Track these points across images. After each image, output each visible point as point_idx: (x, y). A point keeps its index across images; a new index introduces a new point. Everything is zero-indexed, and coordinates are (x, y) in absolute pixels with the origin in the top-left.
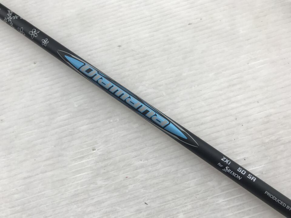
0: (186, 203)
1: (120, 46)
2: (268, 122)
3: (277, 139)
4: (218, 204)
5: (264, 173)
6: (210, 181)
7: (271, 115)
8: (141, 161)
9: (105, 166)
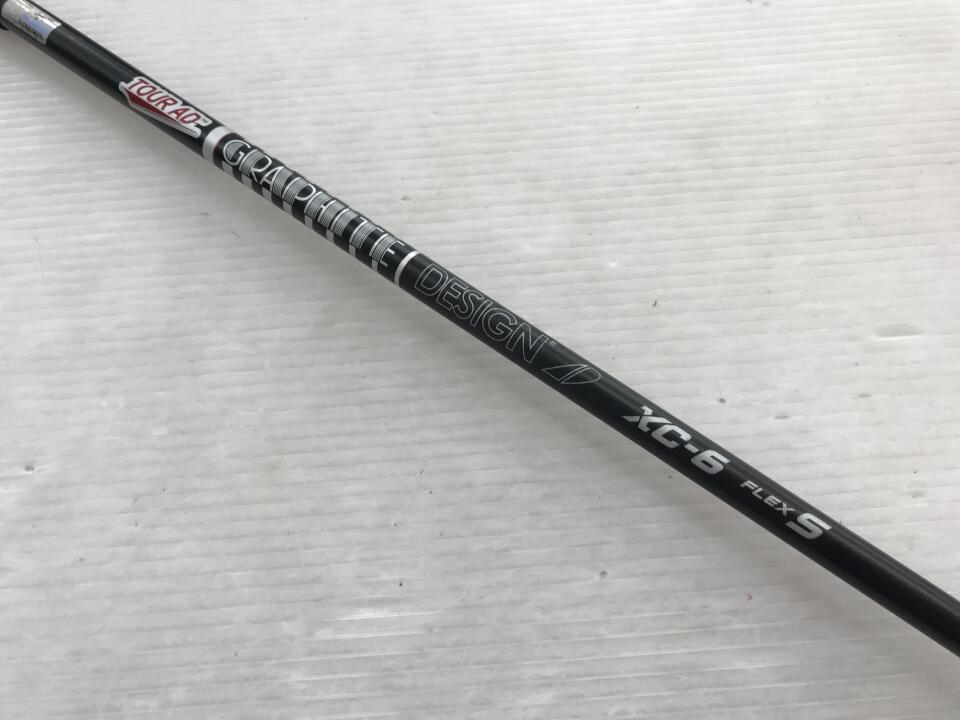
0: (205, 663)
1: (206, 214)
2: (498, 499)
3: (506, 550)
4: (286, 685)
5: (435, 630)
6: (288, 619)
7: (515, 482)
8: (136, 525)
9: (39, 519)
